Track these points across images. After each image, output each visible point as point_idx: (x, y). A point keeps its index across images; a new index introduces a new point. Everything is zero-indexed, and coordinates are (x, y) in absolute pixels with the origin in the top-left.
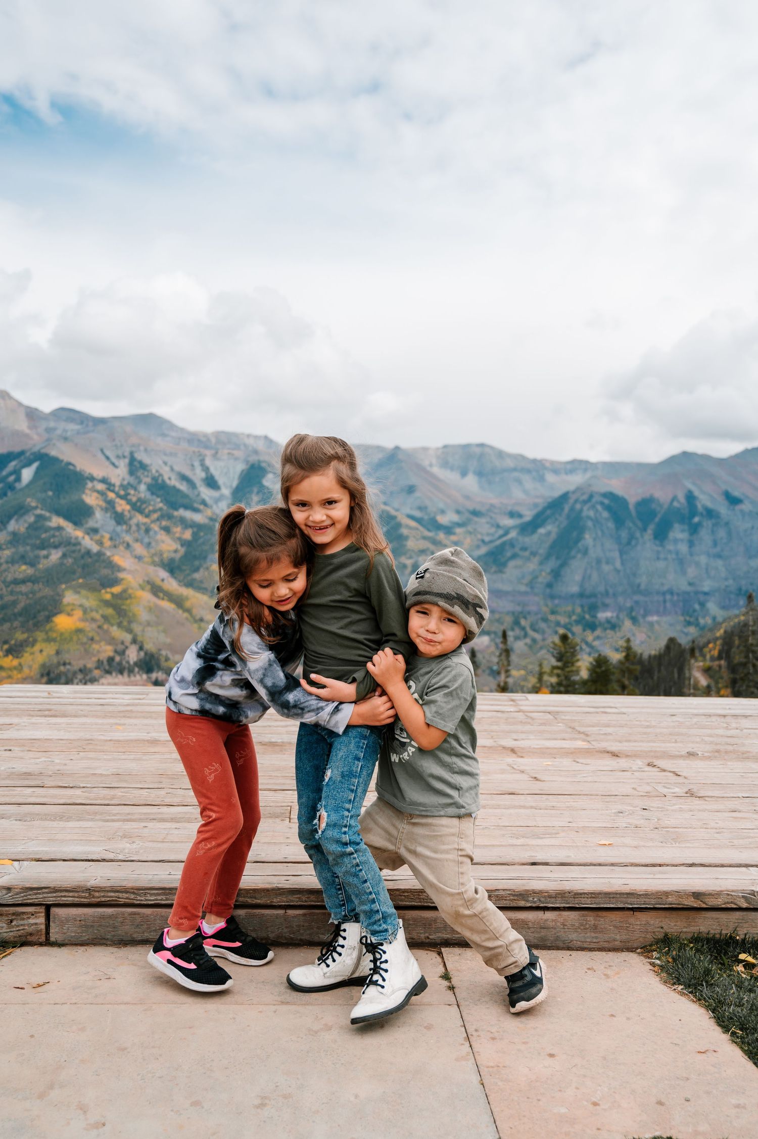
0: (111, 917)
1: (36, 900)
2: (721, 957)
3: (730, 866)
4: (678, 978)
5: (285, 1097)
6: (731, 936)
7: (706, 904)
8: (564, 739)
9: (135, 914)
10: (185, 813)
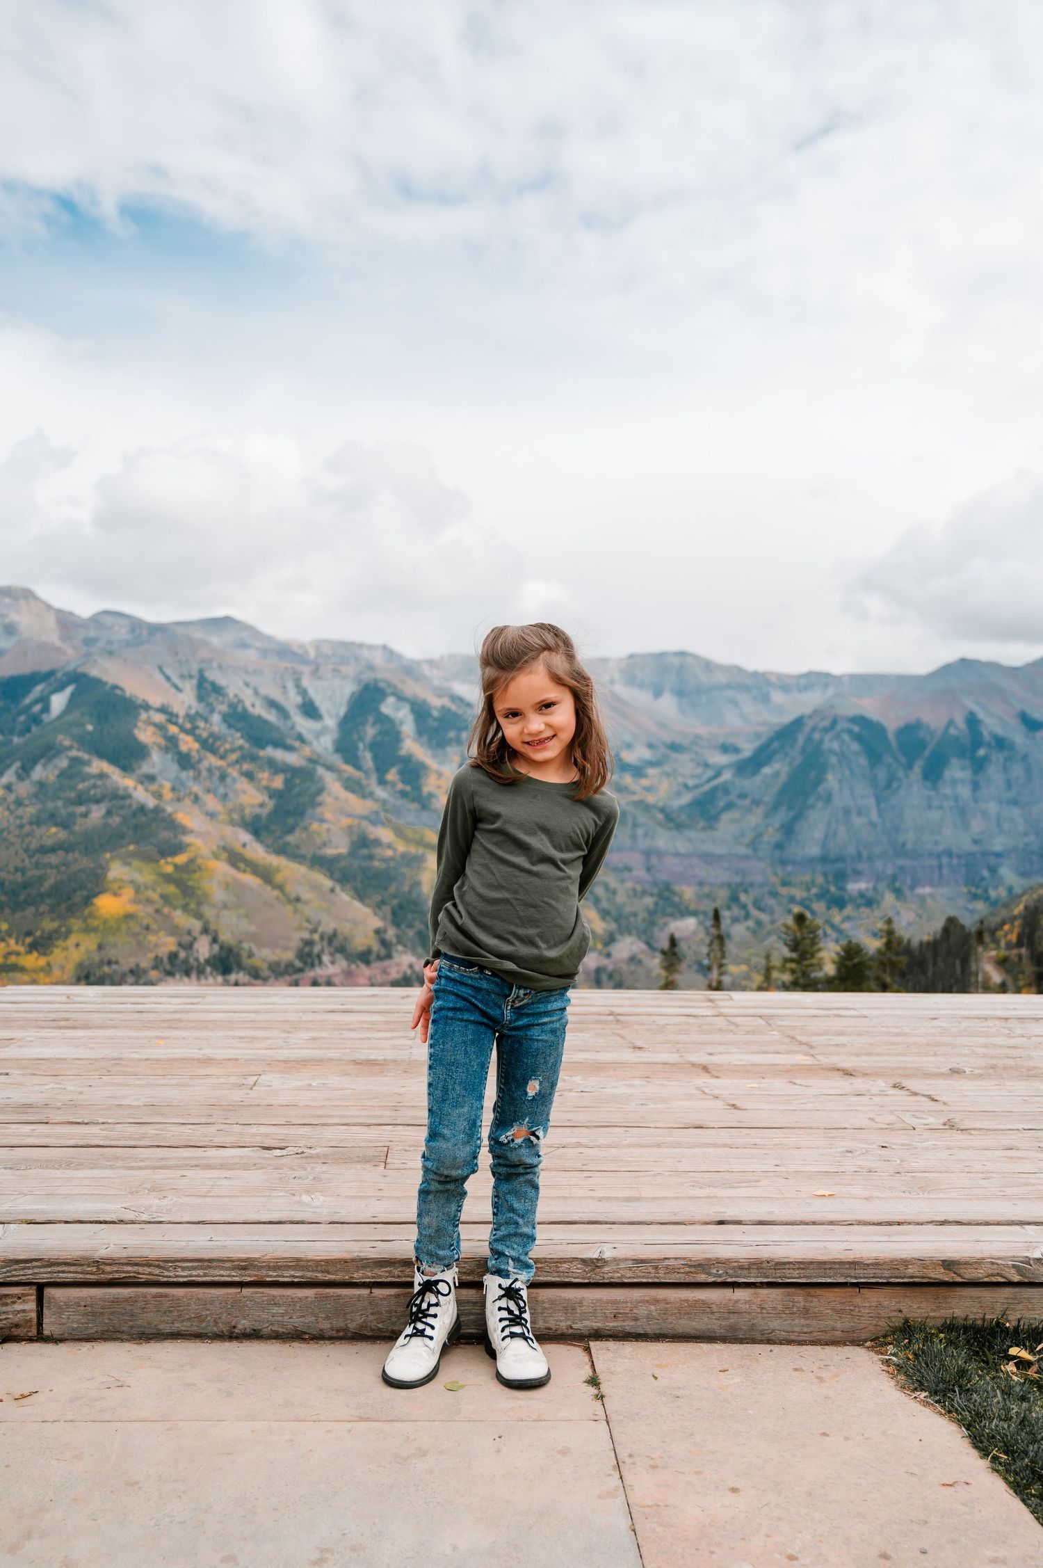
0: (127, 1300)
1: (24, 1278)
2: (983, 1351)
3: (998, 1224)
4: (920, 1381)
5: (354, 1549)
6: (998, 1324)
7: (962, 1278)
8: (778, 1053)
9: (161, 1296)
10: (242, 1157)
